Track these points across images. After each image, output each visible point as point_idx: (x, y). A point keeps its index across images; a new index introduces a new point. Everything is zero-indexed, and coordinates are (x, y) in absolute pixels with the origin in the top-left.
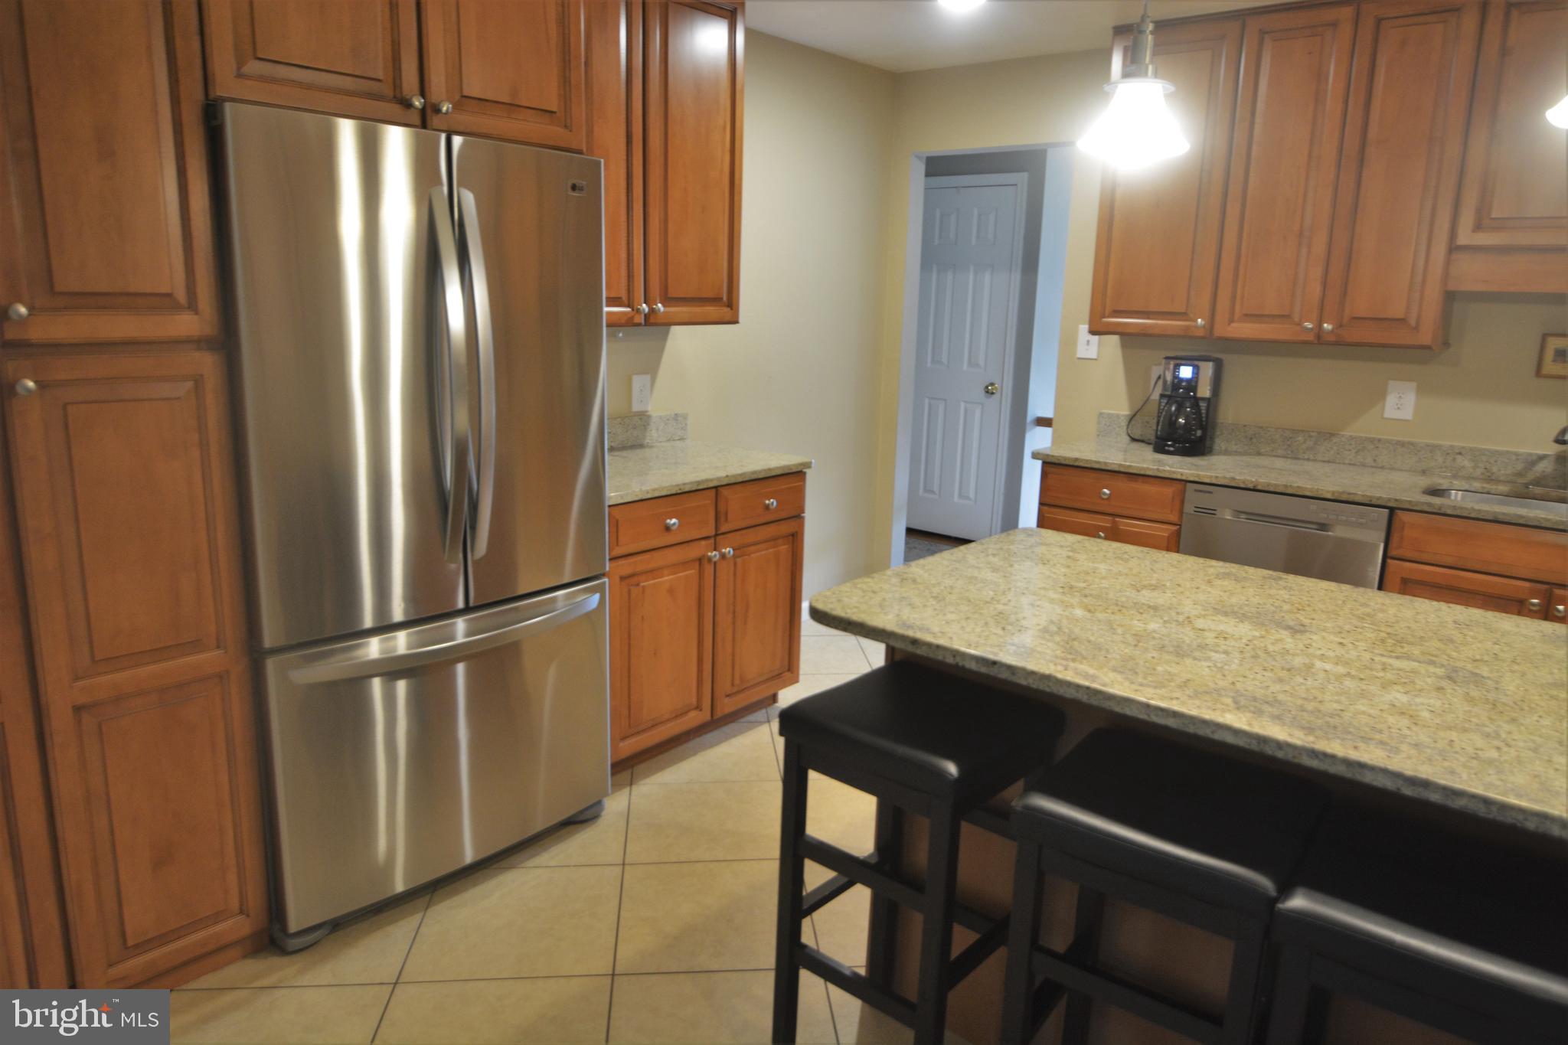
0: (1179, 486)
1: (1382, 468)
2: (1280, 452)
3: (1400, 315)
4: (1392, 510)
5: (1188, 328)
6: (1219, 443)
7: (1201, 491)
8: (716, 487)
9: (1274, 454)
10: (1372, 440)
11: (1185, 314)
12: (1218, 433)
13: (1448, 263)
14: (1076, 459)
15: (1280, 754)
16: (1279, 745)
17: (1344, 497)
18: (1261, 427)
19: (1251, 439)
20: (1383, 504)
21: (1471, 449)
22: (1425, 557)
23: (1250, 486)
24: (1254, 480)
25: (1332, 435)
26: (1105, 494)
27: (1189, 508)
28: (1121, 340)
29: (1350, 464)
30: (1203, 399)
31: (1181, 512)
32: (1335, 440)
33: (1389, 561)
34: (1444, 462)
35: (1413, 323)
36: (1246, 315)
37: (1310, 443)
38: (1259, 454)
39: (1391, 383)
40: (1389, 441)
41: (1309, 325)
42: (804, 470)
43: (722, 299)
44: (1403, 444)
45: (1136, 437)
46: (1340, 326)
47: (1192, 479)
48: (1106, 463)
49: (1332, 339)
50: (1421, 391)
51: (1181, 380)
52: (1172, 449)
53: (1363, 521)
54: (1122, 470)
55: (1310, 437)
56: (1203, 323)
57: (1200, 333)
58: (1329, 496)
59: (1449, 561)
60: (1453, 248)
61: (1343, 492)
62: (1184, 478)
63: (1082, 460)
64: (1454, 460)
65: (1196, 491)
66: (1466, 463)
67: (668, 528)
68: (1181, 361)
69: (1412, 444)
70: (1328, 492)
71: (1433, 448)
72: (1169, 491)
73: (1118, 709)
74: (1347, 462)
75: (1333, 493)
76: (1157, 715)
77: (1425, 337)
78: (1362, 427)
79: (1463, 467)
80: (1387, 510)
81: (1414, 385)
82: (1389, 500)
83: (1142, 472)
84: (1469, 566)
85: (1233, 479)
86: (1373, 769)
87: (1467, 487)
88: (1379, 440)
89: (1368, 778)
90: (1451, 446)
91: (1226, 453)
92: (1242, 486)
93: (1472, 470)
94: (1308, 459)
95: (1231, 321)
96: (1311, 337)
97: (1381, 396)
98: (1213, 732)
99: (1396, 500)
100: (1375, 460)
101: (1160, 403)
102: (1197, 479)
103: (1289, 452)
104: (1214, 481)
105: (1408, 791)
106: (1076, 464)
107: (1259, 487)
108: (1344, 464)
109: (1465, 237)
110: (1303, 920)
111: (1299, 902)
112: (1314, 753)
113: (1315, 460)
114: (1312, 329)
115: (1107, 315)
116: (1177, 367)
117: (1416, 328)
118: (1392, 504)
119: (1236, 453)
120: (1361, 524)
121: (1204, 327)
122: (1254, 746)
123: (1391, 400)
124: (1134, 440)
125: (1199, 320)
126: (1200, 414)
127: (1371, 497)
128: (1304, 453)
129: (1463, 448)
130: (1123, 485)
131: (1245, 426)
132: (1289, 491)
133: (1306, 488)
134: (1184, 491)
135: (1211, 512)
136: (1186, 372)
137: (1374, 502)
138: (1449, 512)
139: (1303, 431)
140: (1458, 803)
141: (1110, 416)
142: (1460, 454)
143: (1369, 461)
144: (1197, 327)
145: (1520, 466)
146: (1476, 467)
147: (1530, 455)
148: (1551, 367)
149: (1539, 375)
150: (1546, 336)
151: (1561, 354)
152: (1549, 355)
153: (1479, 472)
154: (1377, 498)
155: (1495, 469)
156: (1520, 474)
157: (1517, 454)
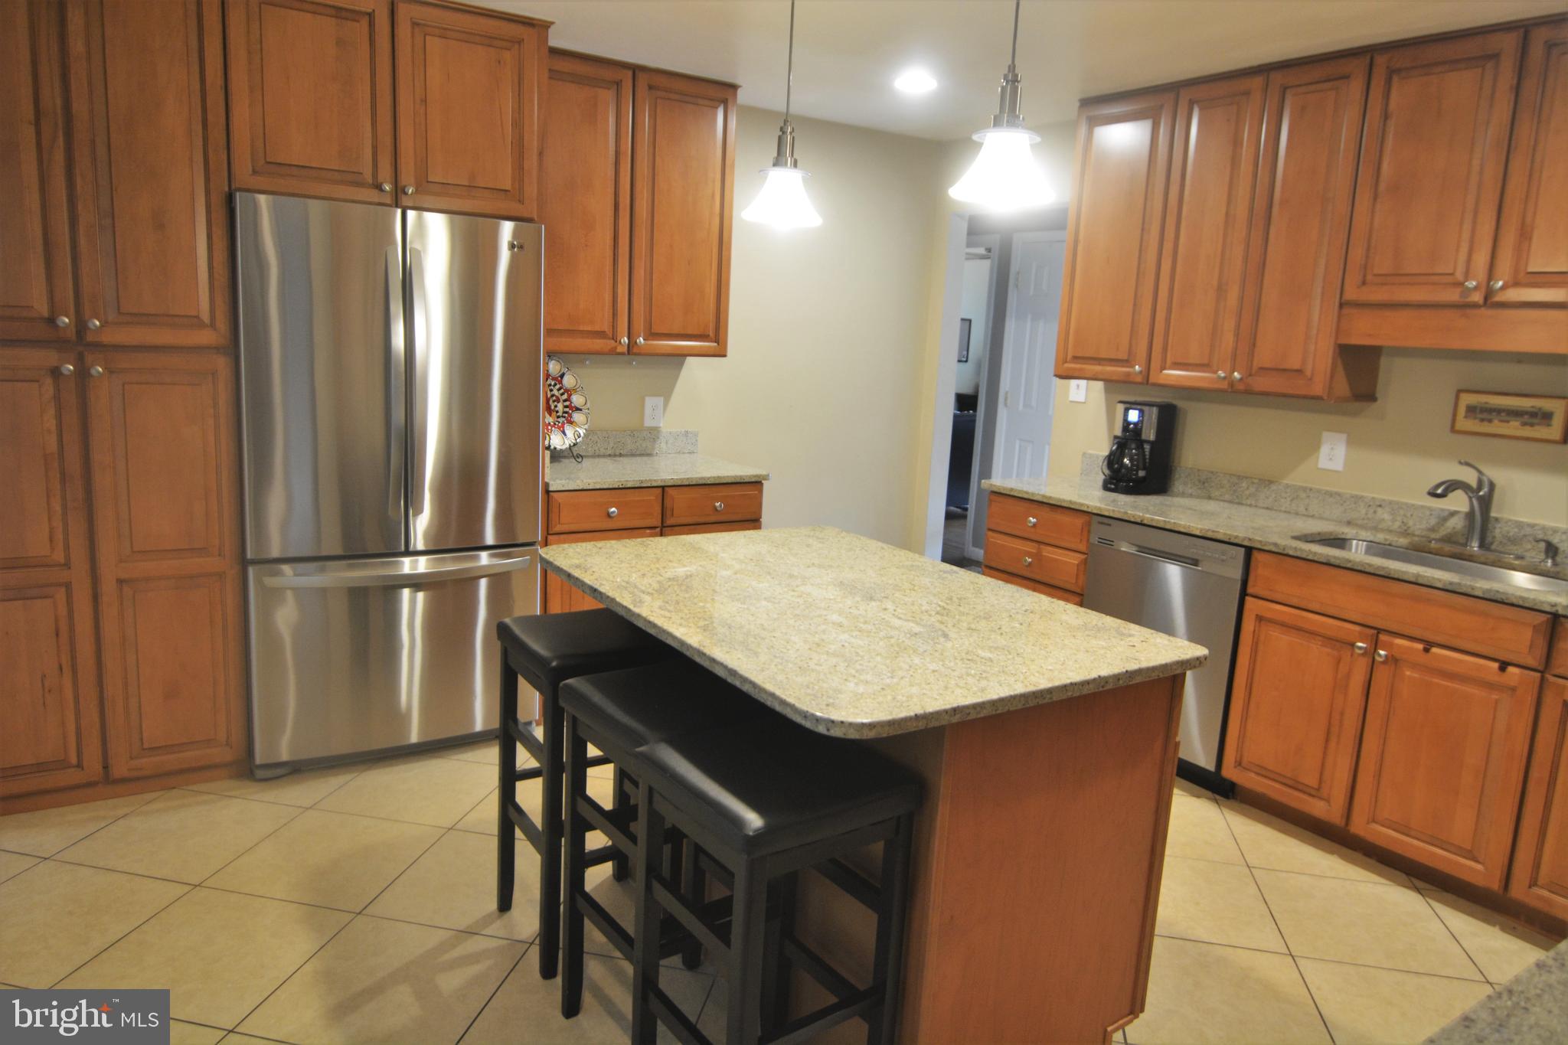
0: (1086, 518)
1: (1313, 516)
2: (1227, 497)
3: (1297, 366)
4: (1249, 551)
5: (1128, 374)
6: (1178, 485)
7: (1104, 523)
8: (663, 487)
9: (1222, 498)
10: (1305, 489)
11: (1127, 361)
12: (1177, 476)
13: (1338, 317)
14: (1012, 489)
18: (1212, 472)
19: (1204, 483)
20: (1241, 543)
21: (1391, 502)
22: (1278, 597)
23: (1139, 520)
24: (1141, 515)
25: (1271, 482)
26: (1031, 522)
27: (1094, 539)
28: (1105, 384)
29: (1285, 512)
30: (1148, 442)
31: (1089, 542)
32: (1274, 487)
33: (1247, 598)
34: (1366, 514)
35: (1308, 373)
36: (1177, 363)
37: (1252, 490)
38: (1210, 498)
39: (1326, 435)
40: (1319, 491)
41: (1222, 374)
42: (763, 482)
43: (709, 335)
44: (1331, 494)
46: (1247, 375)
47: (1095, 511)
48: (1032, 494)
49: (1241, 387)
50: (1350, 443)
51: (1129, 423)
53: (1224, 558)
54: (1045, 501)
55: (1253, 483)
56: (1140, 369)
57: (1140, 379)
58: (1198, 533)
59: (1295, 601)
60: (1343, 303)
61: (1209, 530)
62: (1090, 510)
63: (1016, 490)
64: (1375, 512)
65: (1099, 523)
66: (1386, 516)
67: (609, 515)
68: (1130, 405)
69: (1339, 494)
71: (1357, 499)
72: (1079, 521)
74: (1283, 509)
75: (1201, 530)
77: (1317, 390)
78: (1297, 478)
79: (1383, 520)
80: (1243, 549)
81: (1344, 436)
82: (1244, 539)
83: (1059, 504)
84: (1310, 607)
85: (1126, 513)
88: (1311, 490)
90: (1373, 498)
91: (1183, 495)
92: (1132, 520)
93: (1390, 524)
94: (1250, 505)
95: (1165, 368)
96: (1224, 385)
97: (1316, 447)
99: (1250, 539)
100: (1306, 509)
103: (1235, 497)
104: (1111, 515)
106: (1012, 493)
107: (1145, 522)
108: (1280, 511)
109: (1351, 294)
113: (1256, 506)
114: (1226, 378)
115: (1068, 360)
116: (1126, 410)
117: (1311, 380)
118: (1246, 543)
119: (1191, 496)
120: (1223, 561)
121: (1141, 372)
123: (1325, 450)
125: (1137, 367)
126: (1144, 455)
127: (1229, 535)
128: (1247, 498)
129: (1384, 500)
130: (1047, 514)
131: (1199, 470)
132: (1167, 526)
134: (1089, 524)
135: (1111, 543)
136: (1133, 416)
137: (1233, 540)
139: (1247, 478)
141: (1091, 455)
142: (1380, 506)
143: (1302, 509)
144: (1136, 374)
145: (1433, 521)
146: (1394, 520)
147: (1443, 510)
148: (1463, 423)
149: (1453, 430)
150: (1459, 392)
151: (1471, 410)
152: (1462, 410)
153: (1397, 524)
154: (1236, 537)
155: (1411, 523)
156: (1432, 530)
157: (1430, 509)
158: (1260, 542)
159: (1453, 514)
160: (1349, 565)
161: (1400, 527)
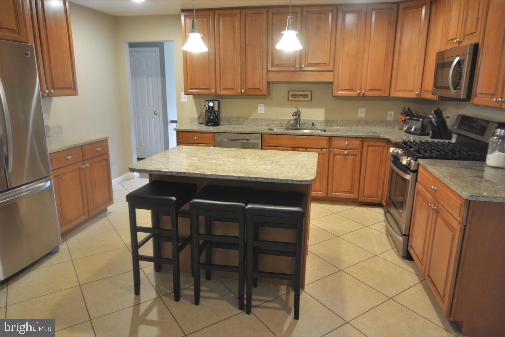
0: (213, 134)
1: (259, 125)
2: (236, 124)
3: (258, 87)
4: (262, 134)
5: (210, 92)
6: (222, 123)
7: (219, 135)
8: (81, 146)
9: (235, 124)
10: (256, 119)
11: (209, 89)
12: (221, 120)
13: (267, 74)
14: (186, 129)
15: (243, 179)
16: (242, 177)
17: (251, 133)
18: (231, 118)
19: (229, 121)
20: (260, 133)
21: (277, 119)
22: (270, 145)
23: (230, 132)
24: (231, 130)
25: (247, 118)
26: (195, 138)
27: (216, 139)
28: (193, 96)
29: (252, 125)
30: (216, 111)
31: (215, 141)
32: (248, 119)
33: (263, 147)
34: (272, 123)
35: (261, 89)
36: (224, 88)
37: (243, 121)
38: (231, 124)
39: (259, 105)
40: (260, 119)
41: (239, 91)
42: (107, 139)
43: (72, 88)
44: (263, 119)
45: (201, 123)
46: (246, 91)
47: (216, 132)
48: (194, 130)
49: (244, 94)
50: (266, 106)
51: (210, 106)
52: (210, 125)
54: (199, 131)
55: (243, 119)
56: (214, 91)
57: (214, 94)
58: (248, 133)
59: (275, 145)
60: (268, 71)
61: (251, 131)
62: (214, 132)
63: (188, 130)
64: (274, 122)
65: (218, 135)
66: (277, 123)
67: (68, 160)
68: (209, 101)
69: (265, 119)
70: (248, 131)
71: (269, 119)
72: (211, 135)
73: (210, 177)
74: (251, 124)
75: (249, 132)
76: (218, 177)
77: (264, 93)
78: (254, 116)
80: (261, 135)
81: (263, 104)
82: (261, 132)
83: (204, 131)
85: (226, 131)
86: (259, 178)
87: (277, 128)
88: (258, 119)
89: (259, 180)
90: (273, 119)
91: (224, 125)
92: (228, 132)
94: (243, 125)
95: (221, 90)
96: (240, 94)
97: (257, 108)
98: (230, 178)
100: (257, 124)
101: (206, 113)
102: (217, 132)
103: (238, 123)
104: (222, 132)
105: (265, 181)
106: (187, 131)
107: (232, 132)
108: (251, 125)
109: (270, 68)
110: (250, 209)
111: (249, 206)
112: (249, 177)
113: (244, 125)
114: (239, 92)
115: (189, 89)
116: (209, 103)
117: (262, 91)
118: (261, 133)
119: (226, 125)
120: (256, 138)
121: (214, 92)
122: (238, 179)
123: (259, 108)
124: (200, 123)
125: (213, 90)
126: (216, 115)
127: (257, 132)
128: (242, 123)
129: (275, 119)
130: (200, 135)
131: (227, 117)
132: (239, 132)
133: (243, 131)
134: (215, 136)
135: (222, 140)
136: (211, 104)
137: (258, 133)
138: (273, 133)
139: (241, 118)
140: (274, 181)
141: (193, 117)
142: (275, 120)
143: (256, 124)
144: (212, 92)
145: (287, 122)
146: (278, 123)
147: (289, 119)
148: (291, 99)
149: (288, 100)
150: (289, 91)
151: (292, 96)
152: (290, 96)
153: (279, 124)
154: (259, 132)
155: (282, 123)
156: (287, 124)
157: (286, 119)
158: (265, 132)
159: (291, 120)
160: (287, 134)
161: (280, 125)
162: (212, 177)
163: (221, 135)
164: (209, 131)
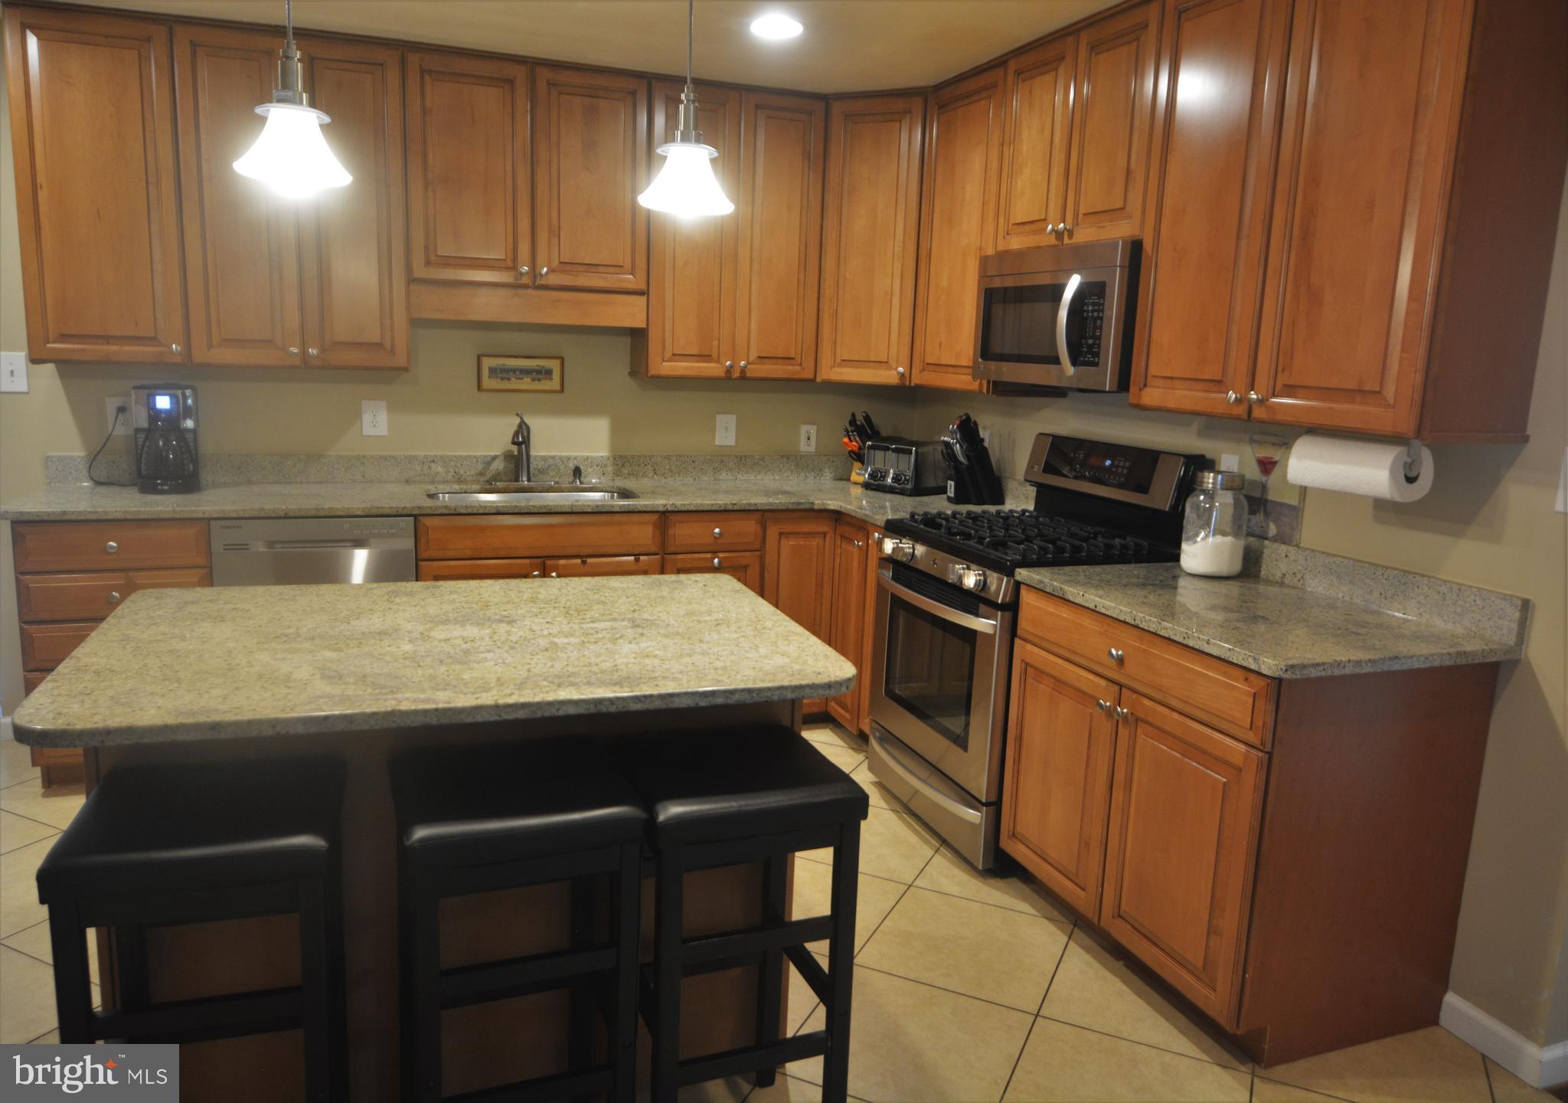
0: (202, 526)
1: (371, 482)
2: (272, 479)
3: (376, 340)
4: (415, 516)
5: (160, 354)
6: (206, 477)
7: (227, 527)
10: (358, 458)
11: (154, 339)
13: (408, 294)
14: (65, 513)
15: (613, 709)
16: (611, 701)
17: (374, 511)
18: (247, 456)
19: (239, 468)
20: (409, 513)
21: (441, 457)
22: (451, 554)
23: (281, 514)
24: (284, 508)
25: (320, 456)
26: (112, 547)
27: (217, 546)
28: (59, 368)
30: (187, 430)
31: (209, 553)
32: (324, 461)
33: (421, 563)
34: (422, 471)
35: (388, 346)
36: (224, 340)
37: (300, 467)
39: (363, 402)
40: (372, 457)
41: (295, 350)
44: (385, 458)
45: (102, 480)
46: (323, 350)
47: (216, 516)
48: (106, 513)
49: (318, 363)
50: (391, 409)
51: (159, 412)
52: (166, 488)
53: (394, 531)
54: (129, 517)
55: (300, 460)
56: (179, 348)
57: (178, 360)
58: (359, 513)
59: (468, 553)
60: (411, 280)
61: (372, 507)
62: (207, 516)
63: (73, 513)
64: (429, 467)
65: (222, 528)
66: (440, 469)
68: (155, 390)
69: (393, 457)
70: (358, 509)
71: (411, 459)
72: (191, 532)
73: (470, 720)
74: (344, 480)
75: (363, 509)
76: (507, 713)
77: (401, 361)
78: (346, 446)
79: (438, 473)
80: (412, 518)
81: (384, 404)
82: (413, 508)
83: (155, 516)
84: (483, 556)
85: (262, 509)
86: (678, 695)
87: (448, 490)
88: (364, 457)
89: (677, 703)
90: (425, 455)
92: (273, 515)
93: (445, 475)
94: (301, 482)
95: (210, 346)
96: (297, 362)
97: (358, 415)
98: (558, 710)
99: (419, 508)
100: (363, 476)
101: (136, 439)
102: (222, 515)
103: (280, 477)
104: (242, 514)
105: (703, 703)
106: (66, 518)
107: (291, 514)
109: (420, 271)
110: (679, 822)
111: (674, 810)
112: (637, 699)
113: (308, 483)
114: (296, 354)
116: (151, 397)
117: (392, 352)
118: (415, 512)
119: (232, 484)
120: (393, 534)
121: (180, 353)
122: (592, 710)
123: (367, 418)
124: (98, 483)
125: (174, 346)
126: (188, 447)
127: (396, 508)
128: (296, 477)
129: (435, 456)
130: (131, 534)
131: (229, 455)
132: (322, 513)
133: (337, 509)
134: (209, 531)
135: (243, 547)
136: (163, 403)
137: (401, 512)
138: (463, 511)
139: (291, 456)
140: (736, 698)
141: (61, 459)
142: (433, 462)
143: (358, 477)
144: (171, 353)
145: (480, 467)
146: (447, 472)
147: (486, 456)
148: (488, 382)
149: (479, 388)
150: (479, 358)
151: (493, 371)
152: (485, 372)
153: (450, 475)
154: (404, 508)
155: (462, 472)
156: (481, 474)
157: (475, 457)
159: (494, 458)
161: (453, 477)
162: (479, 719)
163: (241, 527)
164: (178, 516)
